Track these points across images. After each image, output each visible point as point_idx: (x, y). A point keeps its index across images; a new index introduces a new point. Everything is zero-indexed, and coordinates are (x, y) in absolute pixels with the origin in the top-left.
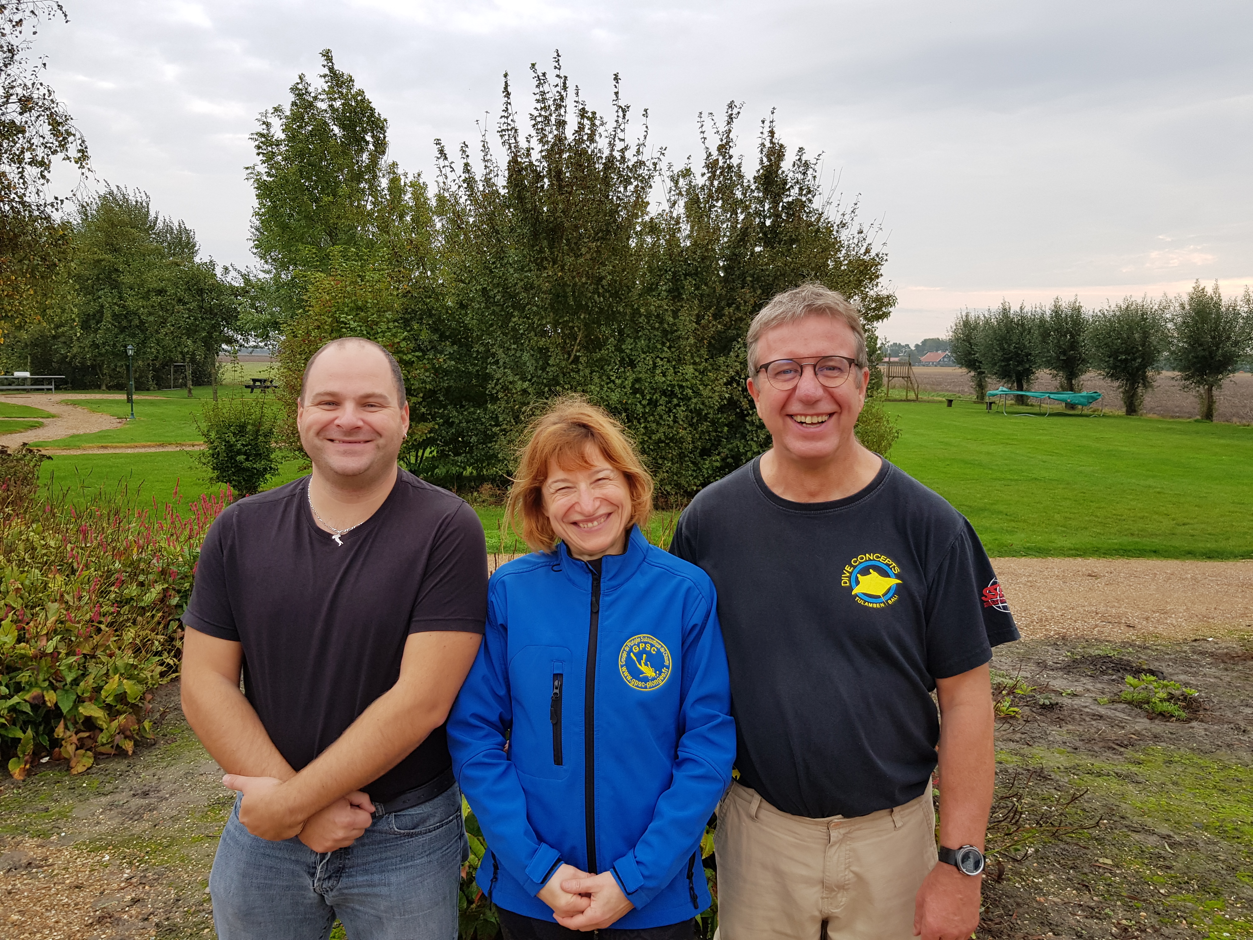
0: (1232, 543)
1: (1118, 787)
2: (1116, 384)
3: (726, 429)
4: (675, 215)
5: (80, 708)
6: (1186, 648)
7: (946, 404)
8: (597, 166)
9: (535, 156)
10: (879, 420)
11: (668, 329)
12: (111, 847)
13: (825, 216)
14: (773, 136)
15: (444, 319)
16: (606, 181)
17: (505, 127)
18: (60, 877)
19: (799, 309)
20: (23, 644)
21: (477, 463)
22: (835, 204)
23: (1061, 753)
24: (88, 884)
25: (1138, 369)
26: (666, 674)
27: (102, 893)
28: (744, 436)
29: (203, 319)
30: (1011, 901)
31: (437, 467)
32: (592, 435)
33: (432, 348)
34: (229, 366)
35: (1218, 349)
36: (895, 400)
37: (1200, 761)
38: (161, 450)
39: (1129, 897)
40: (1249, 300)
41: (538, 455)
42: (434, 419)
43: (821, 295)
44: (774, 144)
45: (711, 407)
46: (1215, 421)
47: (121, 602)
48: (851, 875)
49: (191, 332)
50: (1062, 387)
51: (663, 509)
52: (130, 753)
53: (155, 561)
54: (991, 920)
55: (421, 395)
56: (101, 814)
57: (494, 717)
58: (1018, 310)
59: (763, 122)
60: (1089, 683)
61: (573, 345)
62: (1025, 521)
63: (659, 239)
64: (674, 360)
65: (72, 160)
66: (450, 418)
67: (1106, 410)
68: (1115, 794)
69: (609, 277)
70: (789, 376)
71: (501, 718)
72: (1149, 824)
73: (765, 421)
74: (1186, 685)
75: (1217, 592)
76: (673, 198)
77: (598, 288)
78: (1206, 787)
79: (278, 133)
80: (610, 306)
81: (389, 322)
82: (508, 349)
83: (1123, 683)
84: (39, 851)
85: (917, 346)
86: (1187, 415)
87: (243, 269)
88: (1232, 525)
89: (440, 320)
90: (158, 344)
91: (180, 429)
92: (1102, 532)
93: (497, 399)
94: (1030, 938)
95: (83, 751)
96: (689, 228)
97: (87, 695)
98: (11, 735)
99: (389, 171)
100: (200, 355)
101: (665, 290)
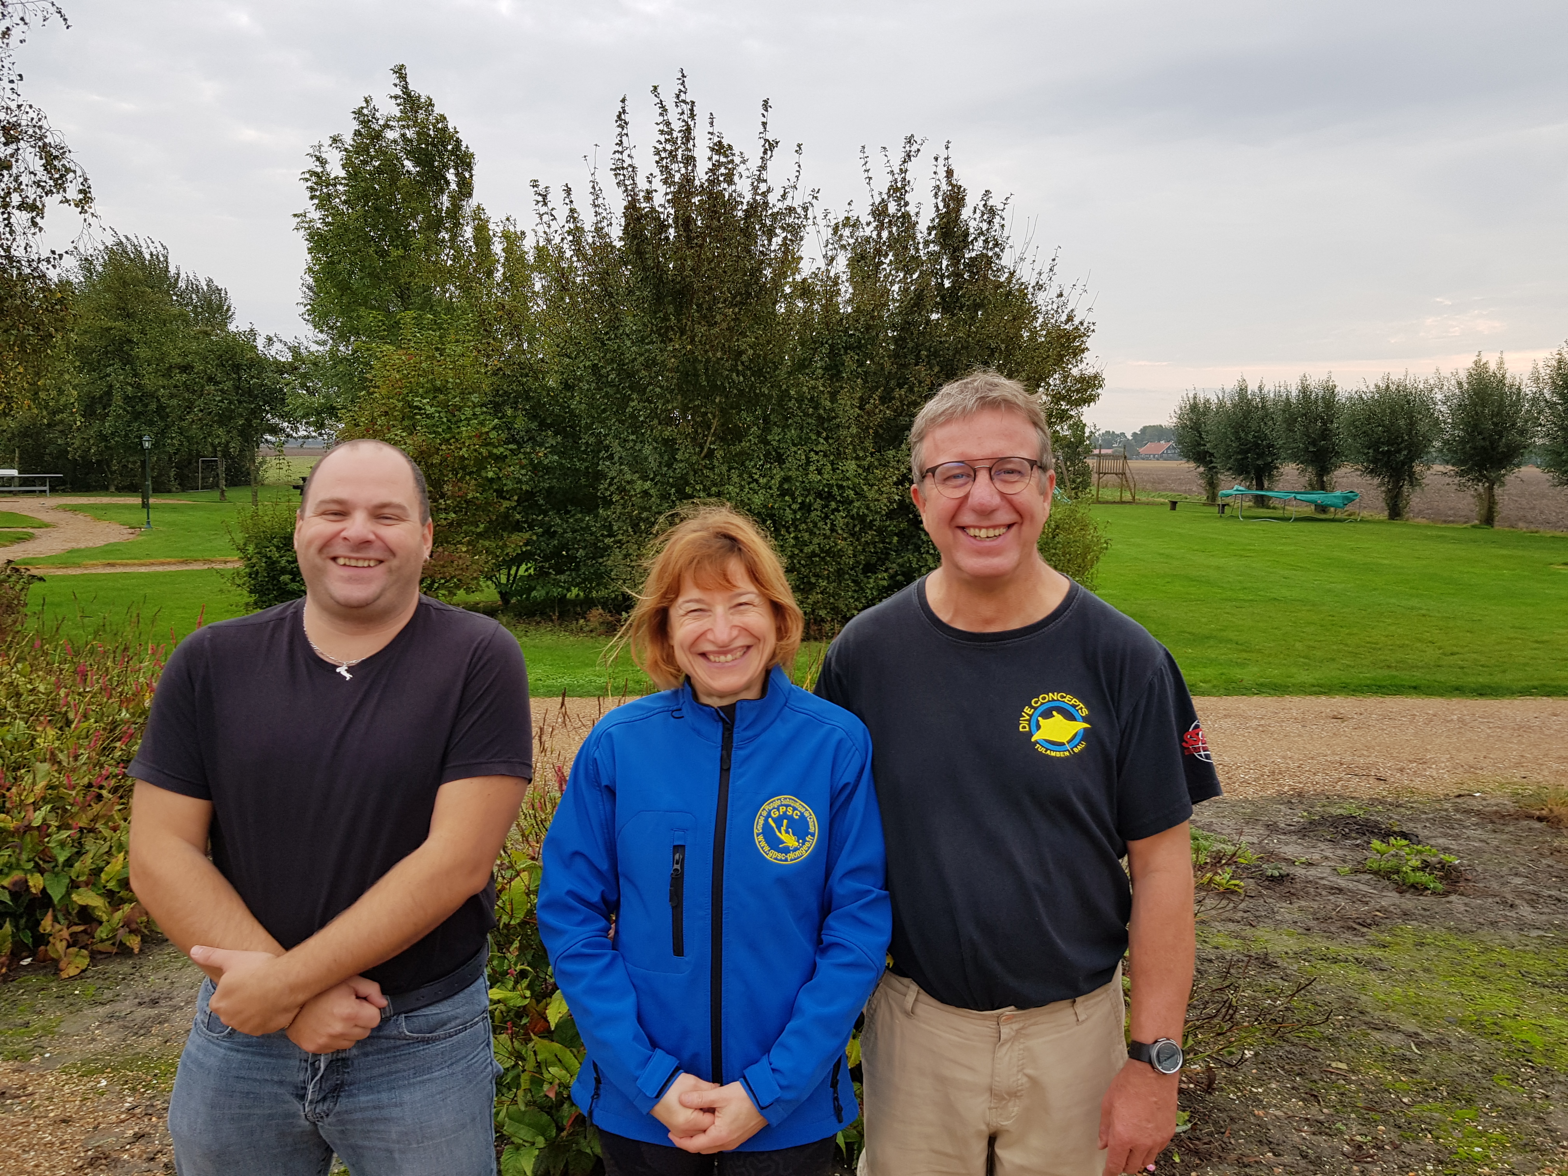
0: (1509, 676)
1: (1357, 976)
2: (1377, 481)
3: (896, 539)
4: (832, 273)
5: (73, 895)
6: (1447, 805)
7: (1168, 507)
8: (736, 212)
9: (659, 199)
10: (1084, 527)
11: (825, 415)
12: (108, 1070)
13: (1017, 275)
14: (950, 177)
15: (544, 404)
16: (748, 233)
17: (619, 165)
18: (41, 1109)
19: (971, 402)
20: (2, 816)
21: (585, 583)
22: (1029, 260)
23: (1290, 935)
24: (77, 1116)
25: (1403, 463)
26: (811, 843)
27: (96, 1128)
29: (240, 402)
30: (1223, 1115)
31: (534, 589)
33: (529, 439)
34: (273, 462)
35: (1501, 437)
36: (1107, 502)
37: (1457, 943)
38: (185, 568)
39: (1366, 1108)
42: (531, 527)
44: (951, 185)
45: (877, 513)
46: (1497, 527)
49: (225, 419)
50: (1310, 485)
51: (816, 639)
52: (136, 951)
54: (1199, 1139)
55: (516, 498)
56: (97, 1028)
57: (595, 898)
58: (1257, 390)
59: (936, 159)
60: (1327, 850)
61: (707, 436)
62: (1259, 651)
63: (812, 304)
64: (832, 453)
65: (72, 203)
66: (551, 526)
67: (1365, 514)
68: (1353, 984)
69: (751, 352)
70: (960, 481)
72: (1393, 1020)
74: (1446, 850)
75: (1489, 736)
76: (830, 253)
77: (736, 365)
78: (1463, 974)
79: (336, 170)
80: (752, 387)
81: (475, 407)
82: (625, 441)
83: (1369, 849)
84: (16, 1076)
85: (1135, 434)
86: (1463, 519)
87: (290, 340)
88: (1510, 655)
89: (539, 405)
90: (181, 433)
91: (210, 541)
92: (1352, 664)
93: (611, 503)
94: (1245, 1159)
95: (76, 949)
96: (851, 290)
97: (83, 878)
99: (474, 218)
100: (235, 448)
101: (821, 368)
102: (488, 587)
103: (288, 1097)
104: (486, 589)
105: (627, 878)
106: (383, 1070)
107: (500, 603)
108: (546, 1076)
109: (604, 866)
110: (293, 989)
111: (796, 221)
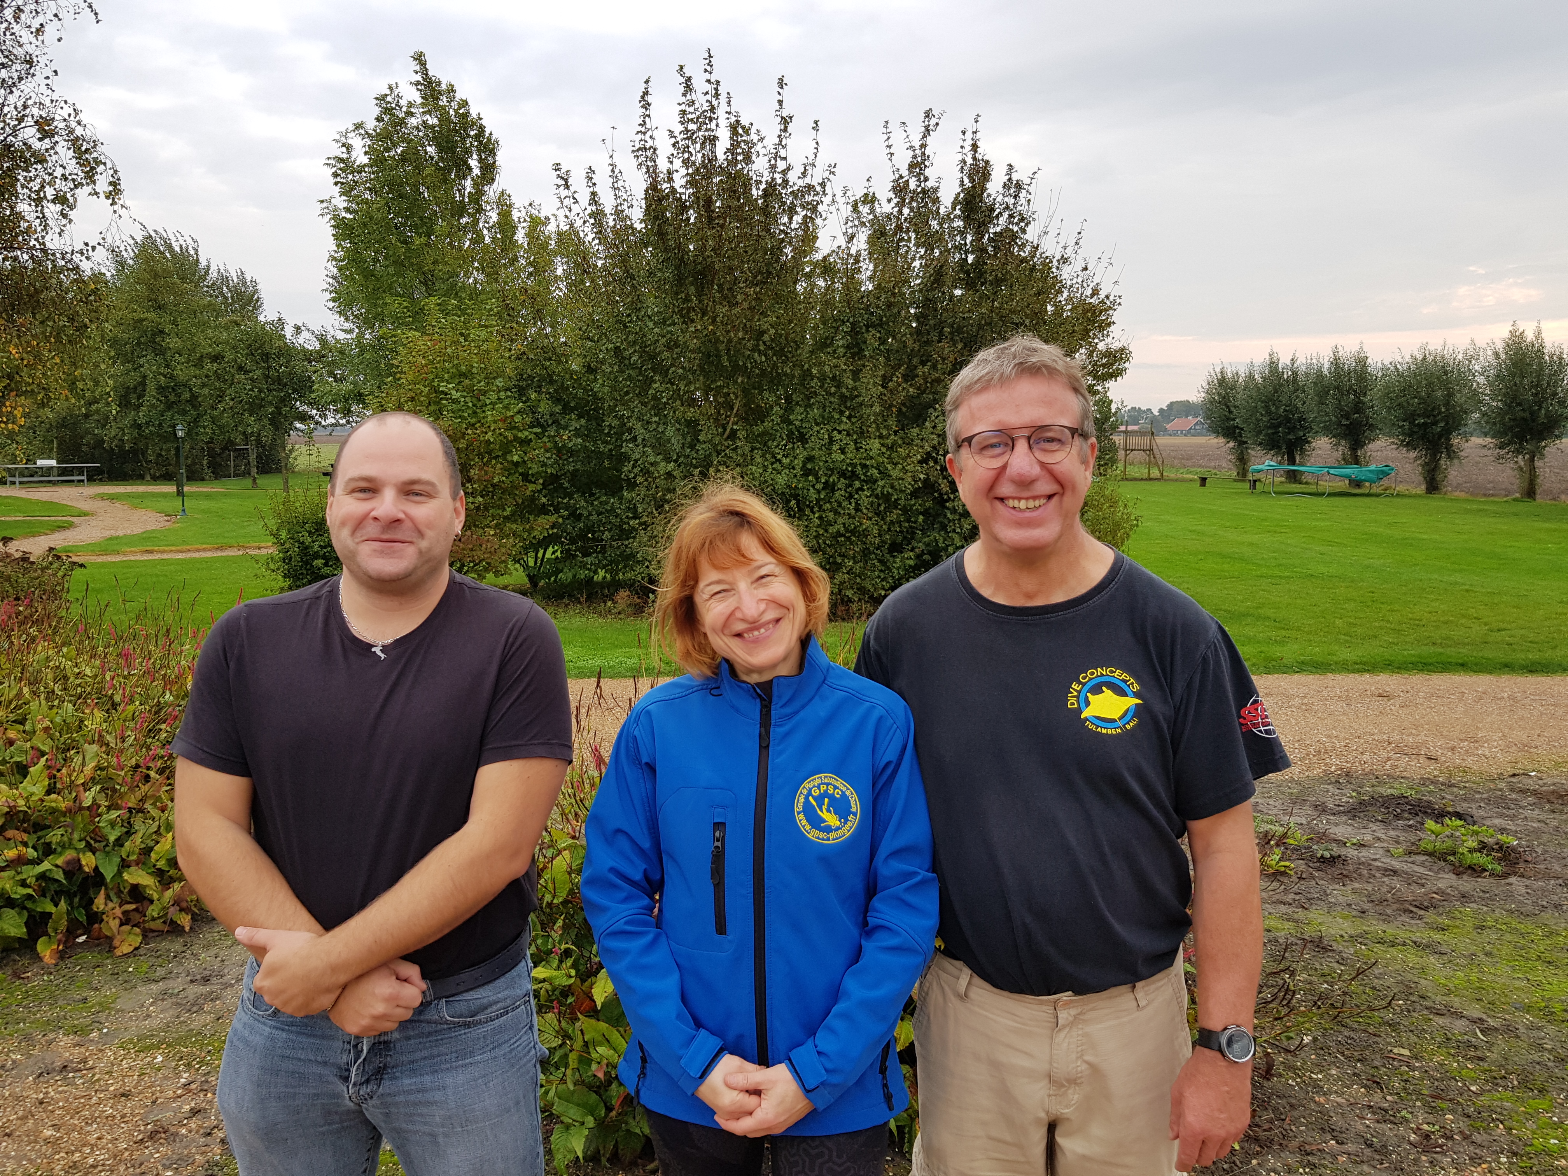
0: (1559, 653)
1: (1417, 959)
2: (1413, 454)
3: (921, 518)
4: (853, 251)
5: (124, 874)
6: (1502, 785)
7: (1198, 483)
8: (755, 192)
9: (679, 181)
10: (1113, 504)
11: (848, 394)
12: (164, 1046)
13: (1041, 249)
14: (976, 151)
15: (568, 387)
16: (765, 210)
17: (642, 145)
18: (102, 1083)
19: (1009, 368)
20: (53, 796)
21: (611, 566)
22: (1053, 234)
23: (1345, 918)
24: (136, 1091)
25: (1440, 436)
26: (853, 822)
27: (154, 1102)
28: (944, 527)
29: (269, 391)
30: (1283, 1102)
31: (562, 571)
33: (553, 423)
34: (303, 448)
35: (1540, 409)
36: (1135, 479)
37: (1519, 926)
38: (220, 554)
39: (1432, 1096)
42: (557, 511)
43: (1035, 350)
44: (977, 159)
45: (901, 491)
46: (1539, 500)
48: (1084, 1067)
49: (255, 407)
50: (1344, 459)
51: (843, 620)
52: (187, 929)
54: (1259, 1126)
55: (541, 481)
56: (151, 1004)
57: (638, 876)
58: (1289, 363)
59: (964, 133)
60: (1379, 830)
61: (729, 416)
62: (1298, 629)
63: (833, 283)
64: (855, 432)
65: (102, 196)
66: (577, 509)
67: (1400, 488)
68: (1412, 968)
69: (772, 331)
70: (998, 451)
72: (1456, 1005)
73: (969, 507)
74: (1502, 831)
75: (1542, 713)
76: (850, 231)
77: (758, 345)
78: (1528, 959)
79: (361, 157)
80: (774, 367)
81: (499, 391)
82: (648, 423)
83: (1423, 830)
84: (77, 1050)
85: (1161, 410)
86: (1503, 493)
87: (317, 329)
88: (1560, 630)
89: (563, 388)
90: (213, 422)
91: (243, 527)
92: (1396, 641)
93: (635, 485)
94: (1307, 1147)
95: (128, 927)
96: (871, 267)
97: (133, 857)
98: (39, 910)
99: (498, 203)
100: (267, 436)
101: (843, 346)
102: (516, 569)
103: (332, 1078)
104: (514, 572)
105: (670, 856)
106: (425, 1053)
107: (528, 585)
108: (594, 1055)
109: (646, 844)
110: (334, 969)
111: (816, 198)
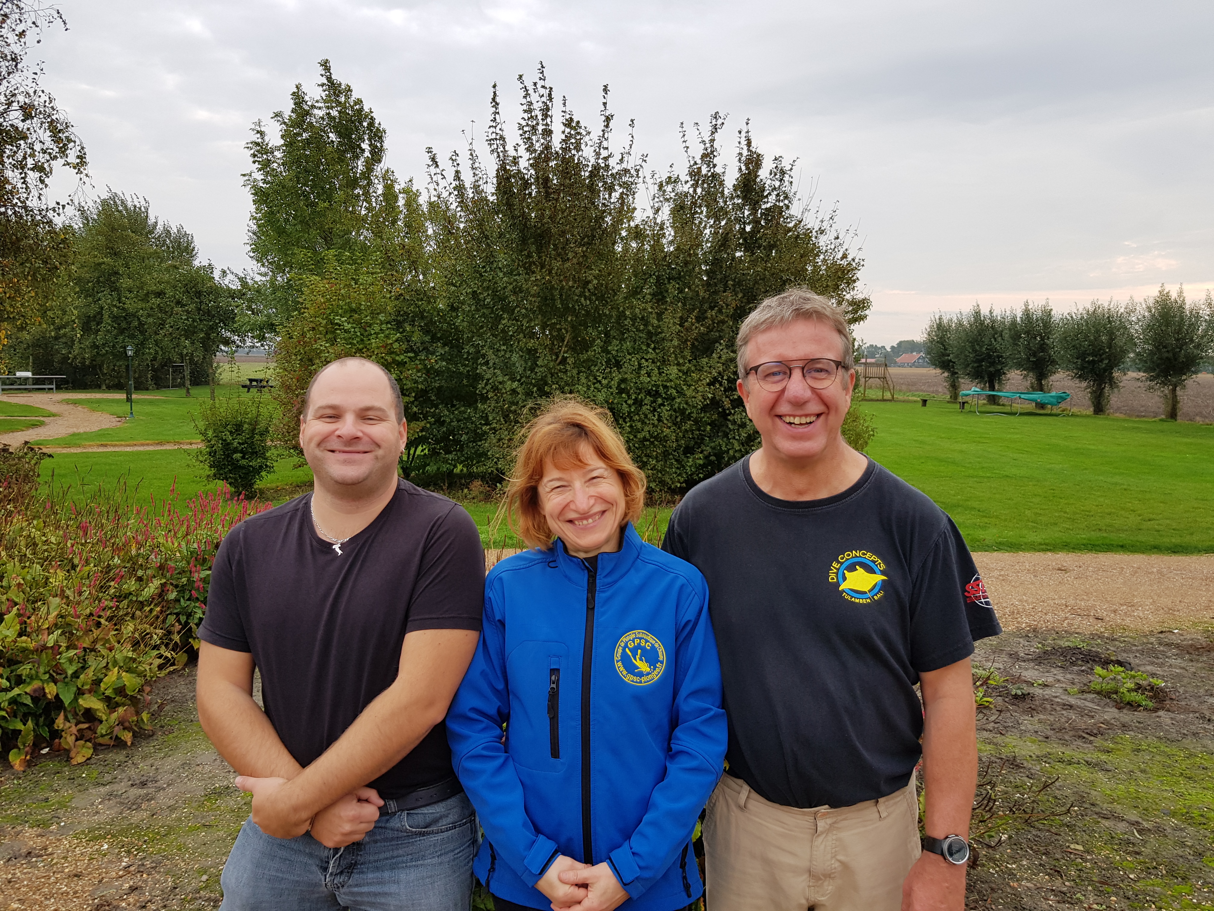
0: (1196, 538)
1: (1088, 775)
2: (1084, 384)
3: (709, 427)
4: (659, 221)
5: (80, 700)
6: (1153, 640)
7: (921, 404)
8: (583, 173)
9: (523, 164)
10: (856, 419)
11: (653, 331)
12: (109, 836)
13: (804, 222)
14: (749, 146)
15: (436, 321)
16: (592, 189)
17: (494, 136)
18: (59, 866)
19: (788, 313)
20: (24, 638)
21: (467, 461)
22: (813, 211)
23: (1033, 742)
24: (86, 872)
25: (1105, 370)
26: (661, 669)
27: (100, 882)
28: (726, 435)
29: (201, 320)
30: (985, 886)
31: (429, 465)
32: (586, 434)
33: (424, 349)
34: (227, 366)
35: (1181, 349)
36: (872, 400)
37: (1167, 749)
38: (159, 448)
39: (1100, 882)
40: (1210, 304)
41: (533, 455)
42: (425, 418)
43: (809, 300)
44: (751, 151)
45: (694, 407)
46: (1179, 421)
47: (120, 597)
48: (837, 864)
49: (189, 333)
50: (1032, 387)
52: (129, 743)
53: (153, 556)
55: (413, 394)
56: (100, 803)
57: (492, 711)
58: (988, 313)
59: (740, 132)
60: (1059, 674)
61: (561, 347)
62: (997, 517)
63: (643, 245)
64: (659, 361)
65: (71, 165)
66: (441, 417)
67: (1074, 410)
68: (1084, 782)
69: (595, 282)
70: (777, 378)
71: (499, 711)
72: (1118, 811)
74: (1153, 675)
75: (1182, 585)
76: (656, 205)
77: (584, 292)
78: (1173, 775)
79: (274, 140)
80: (597, 309)
81: (382, 324)
82: (498, 350)
83: (1093, 674)
84: (39, 840)
85: (893, 347)
86: (1153, 414)
87: (239, 272)
88: (1196, 521)
89: (432, 322)
90: (157, 345)
91: (178, 427)
92: (1071, 527)
93: (487, 398)
95: (82, 742)
96: (673, 234)
97: (87, 687)
98: (11, 728)
99: (384, 178)
100: (198, 356)
101: (650, 294)
111: (630, 179)
